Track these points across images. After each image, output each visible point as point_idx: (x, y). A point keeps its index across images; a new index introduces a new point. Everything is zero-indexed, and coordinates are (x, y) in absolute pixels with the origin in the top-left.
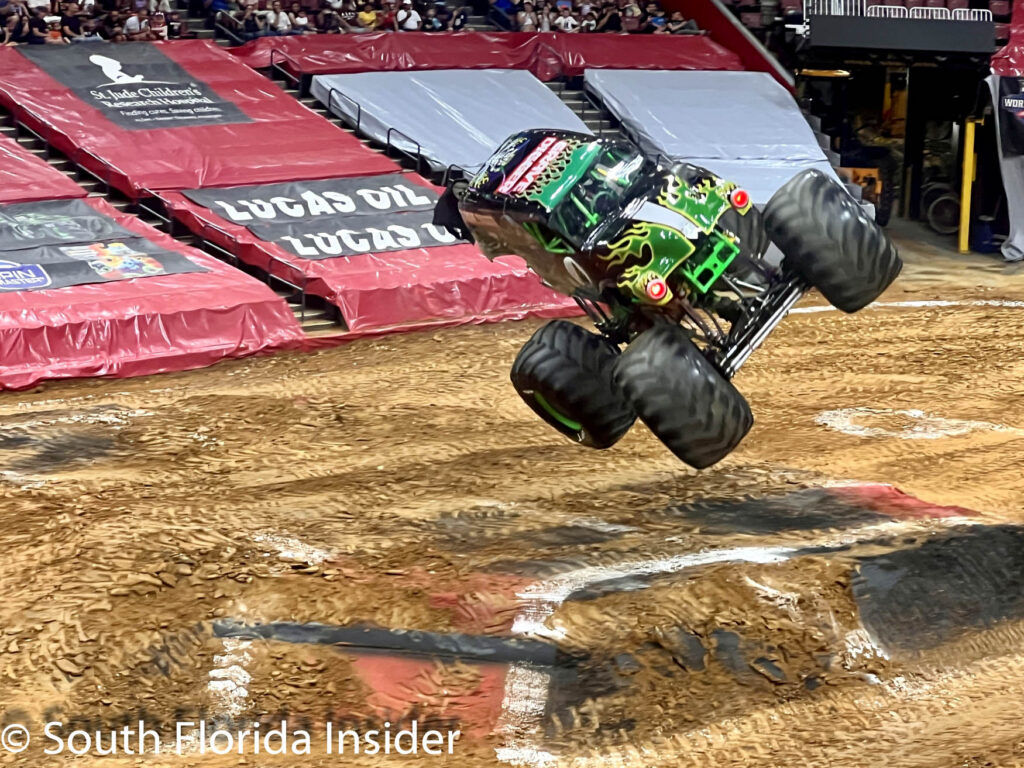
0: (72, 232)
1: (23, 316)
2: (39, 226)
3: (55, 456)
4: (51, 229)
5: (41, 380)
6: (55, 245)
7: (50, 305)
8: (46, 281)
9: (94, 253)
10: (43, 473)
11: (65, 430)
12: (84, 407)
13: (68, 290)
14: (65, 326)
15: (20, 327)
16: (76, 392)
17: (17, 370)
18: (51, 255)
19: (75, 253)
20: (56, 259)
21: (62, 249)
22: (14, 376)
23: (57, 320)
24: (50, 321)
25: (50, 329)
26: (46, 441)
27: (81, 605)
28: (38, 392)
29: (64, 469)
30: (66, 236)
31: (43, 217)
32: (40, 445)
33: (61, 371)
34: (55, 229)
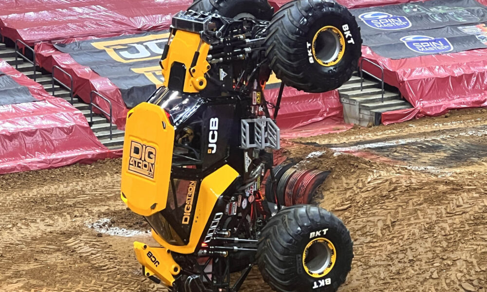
0: (464, 17)
1: (437, 70)
2: (445, 14)
3: (459, 157)
4: (453, 15)
5: (448, 109)
6: (455, 26)
7: (453, 63)
8: (450, 48)
9: (479, 30)
10: (451, 167)
11: (464, 140)
12: (475, 126)
13: (464, 53)
14: (462, 75)
15: (435, 77)
16: (470, 117)
17: (433, 103)
18: (453, 32)
19: (468, 30)
20: (456, 34)
21: (460, 28)
22: (431, 108)
23: (458, 72)
24: (453, 73)
25: (453, 78)
26: (452, 147)
27: (476, 249)
28: (446, 117)
29: (463, 165)
30: (461, 20)
31: (447, 8)
32: (449, 149)
33: (461, 103)
34: (455, 16)
